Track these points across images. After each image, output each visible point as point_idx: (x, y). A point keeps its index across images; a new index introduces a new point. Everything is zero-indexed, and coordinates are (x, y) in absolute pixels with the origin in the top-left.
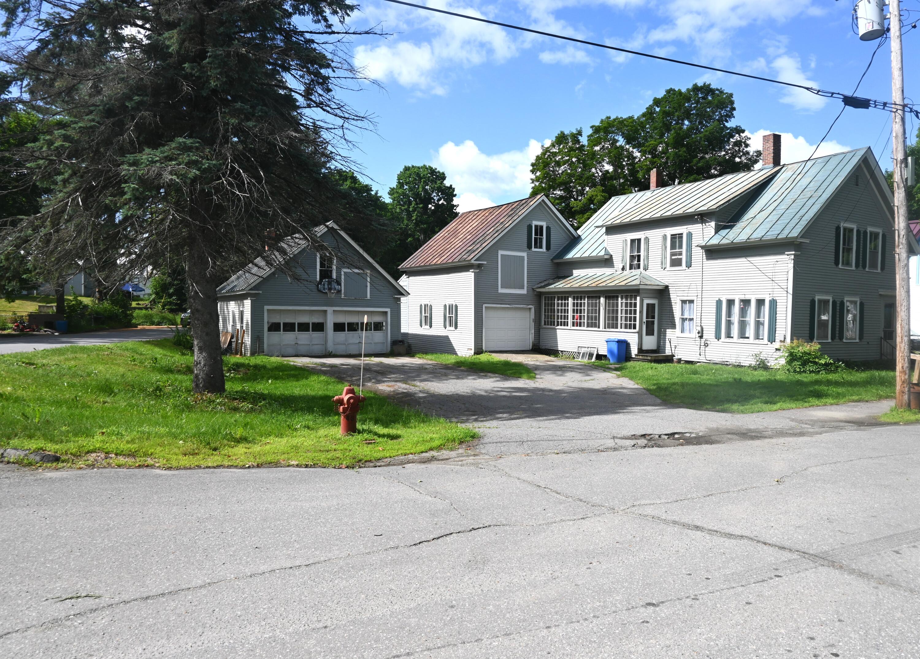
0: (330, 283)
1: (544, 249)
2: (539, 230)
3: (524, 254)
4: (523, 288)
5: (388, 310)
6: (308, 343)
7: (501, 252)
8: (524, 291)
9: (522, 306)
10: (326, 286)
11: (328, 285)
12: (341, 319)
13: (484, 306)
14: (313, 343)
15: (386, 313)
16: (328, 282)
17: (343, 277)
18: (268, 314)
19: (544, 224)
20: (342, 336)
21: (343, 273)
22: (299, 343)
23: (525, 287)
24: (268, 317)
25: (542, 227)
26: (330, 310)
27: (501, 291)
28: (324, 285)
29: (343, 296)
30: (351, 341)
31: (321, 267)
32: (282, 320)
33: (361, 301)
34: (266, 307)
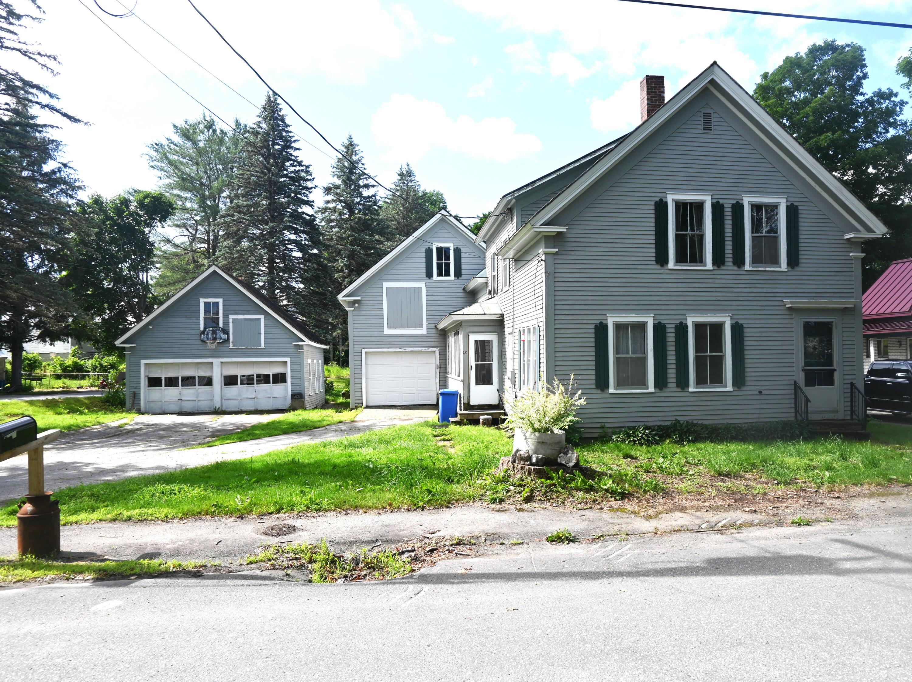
0: (214, 332)
1: (452, 276)
2: (443, 253)
3: (422, 285)
4: (420, 326)
5: (288, 359)
6: (194, 399)
7: (386, 285)
8: (423, 331)
9: (419, 349)
10: (210, 336)
11: (212, 334)
12: (231, 371)
13: (364, 351)
14: (199, 398)
15: (286, 362)
16: (213, 331)
17: (231, 325)
18: (146, 369)
19: (451, 246)
20: (232, 390)
21: (231, 320)
22: (183, 398)
23: (425, 326)
24: (145, 372)
25: (447, 250)
26: (216, 361)
27: (387, 331)
28: (208, 334)
29: (231, 346)
30: (245, 396)
31: (205, 315)
32: (163, 374)
33: (256, 351)
34: (143, 362)
